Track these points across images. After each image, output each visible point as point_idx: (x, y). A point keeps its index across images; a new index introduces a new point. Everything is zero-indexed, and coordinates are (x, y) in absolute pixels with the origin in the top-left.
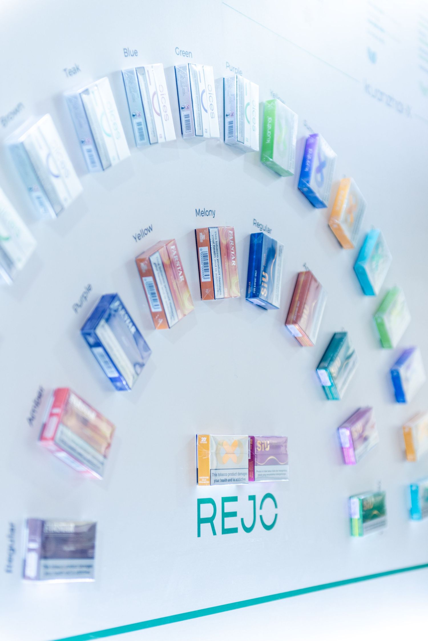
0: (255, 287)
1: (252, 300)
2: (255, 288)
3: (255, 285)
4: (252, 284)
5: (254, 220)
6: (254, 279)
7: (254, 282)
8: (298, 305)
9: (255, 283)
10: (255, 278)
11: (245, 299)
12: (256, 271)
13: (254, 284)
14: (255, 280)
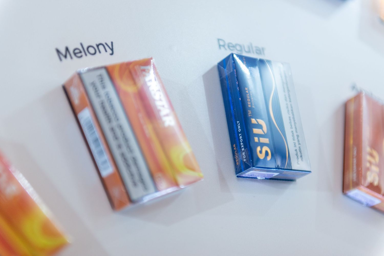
0: (243, 149)
1: (249, 173)
2: (244, 151)
3: (242, 146)
4: (238, 147)
5: (219, 40)
6: (239, 137)
7: (240, 143)
8: (355, 153)
9: (242, 144)
10: (240, 135)
11: (235, 176)
12: (238, 122)
13: (240, 146)
14: (241, 137)
